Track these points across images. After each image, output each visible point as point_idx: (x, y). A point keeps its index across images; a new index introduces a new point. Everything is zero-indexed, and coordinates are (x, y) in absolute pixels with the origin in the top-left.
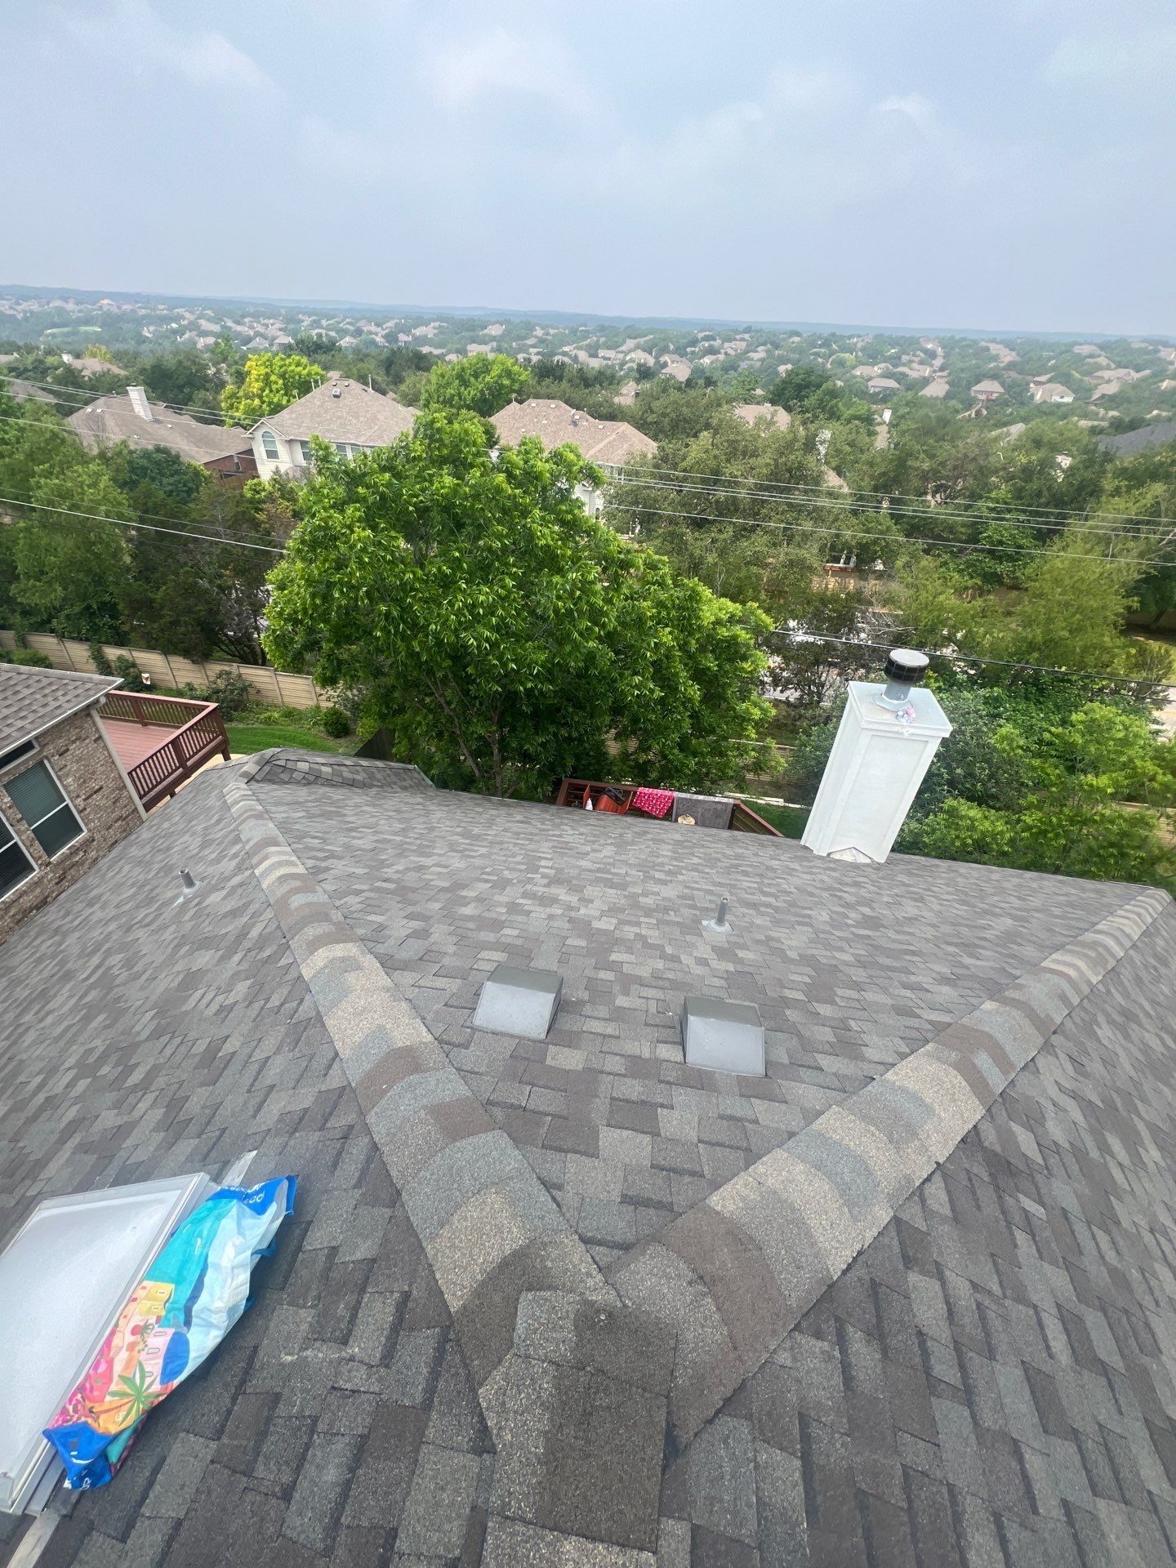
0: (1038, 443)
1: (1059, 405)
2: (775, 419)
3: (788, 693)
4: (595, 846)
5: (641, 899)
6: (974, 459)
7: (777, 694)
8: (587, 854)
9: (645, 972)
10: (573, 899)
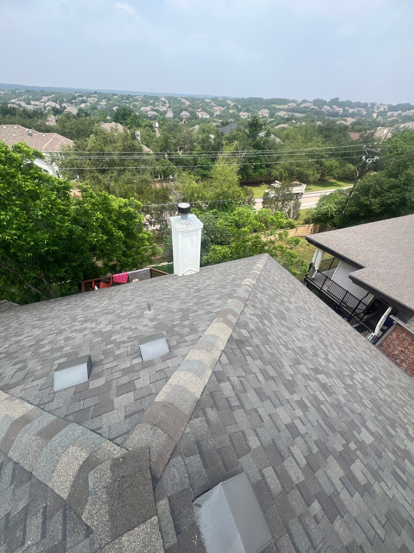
0: (204, 131)
1: (206, 119)
2: (118, 128)
3: (156, 226)
4: (100, 302)
5: (121, 314)
6: (188, 138)
7: (151, 228)
8: (98, 306)
9: (125, 339)
10: (94, 325)
